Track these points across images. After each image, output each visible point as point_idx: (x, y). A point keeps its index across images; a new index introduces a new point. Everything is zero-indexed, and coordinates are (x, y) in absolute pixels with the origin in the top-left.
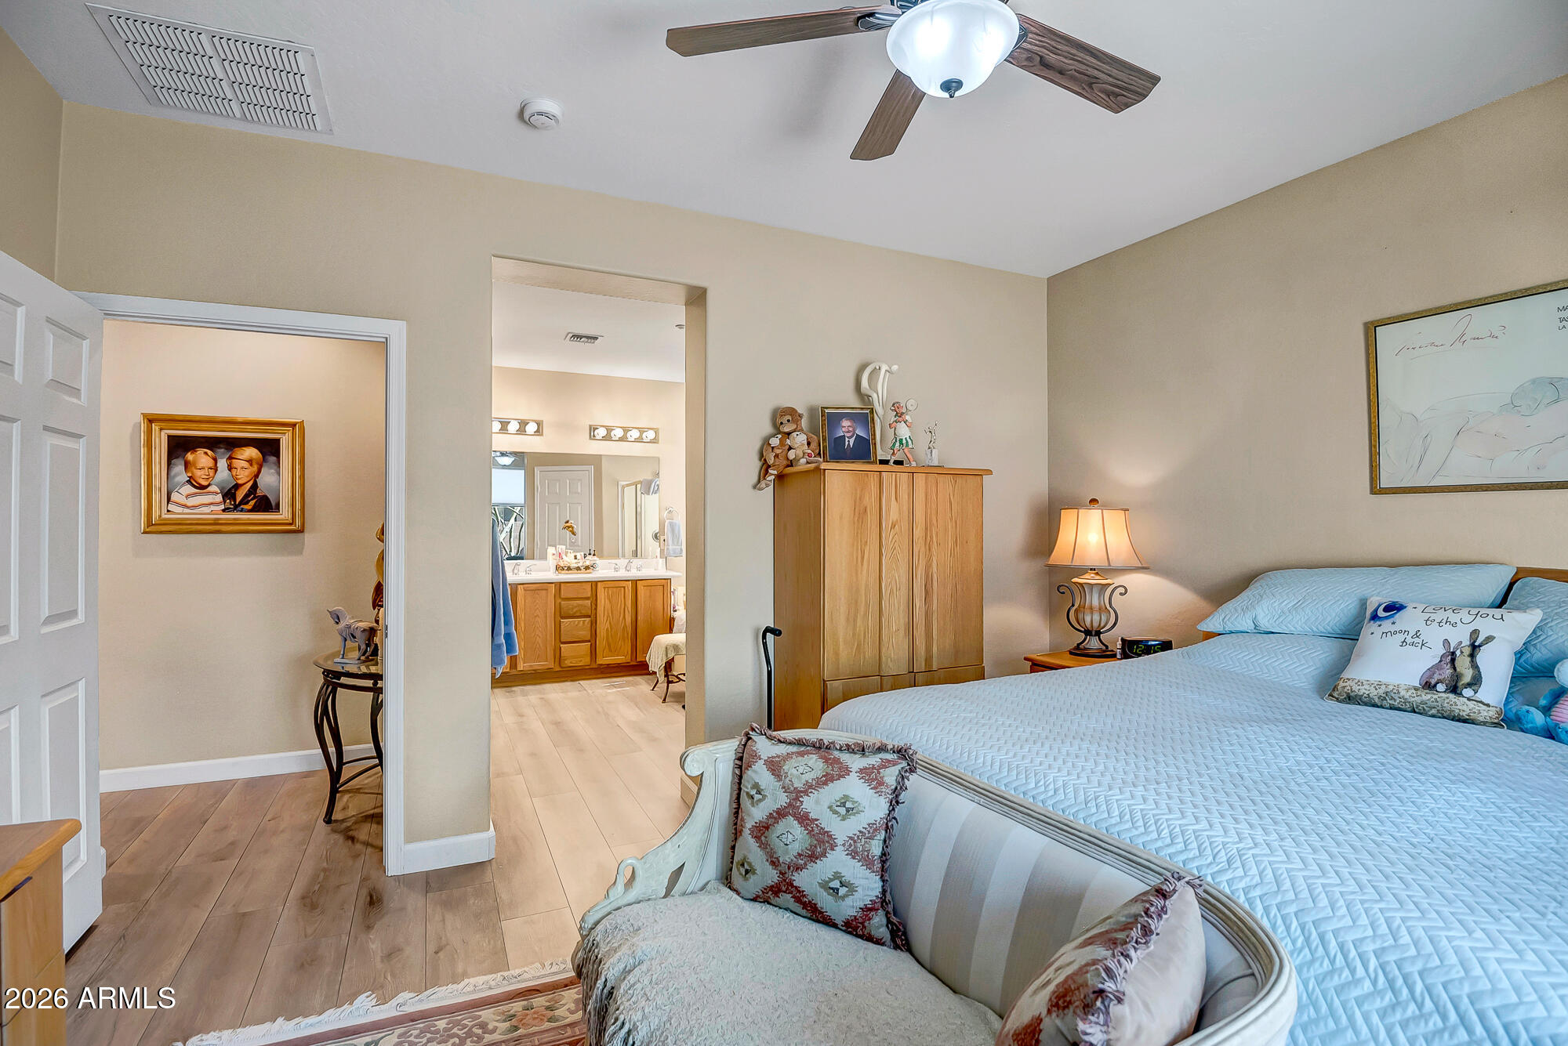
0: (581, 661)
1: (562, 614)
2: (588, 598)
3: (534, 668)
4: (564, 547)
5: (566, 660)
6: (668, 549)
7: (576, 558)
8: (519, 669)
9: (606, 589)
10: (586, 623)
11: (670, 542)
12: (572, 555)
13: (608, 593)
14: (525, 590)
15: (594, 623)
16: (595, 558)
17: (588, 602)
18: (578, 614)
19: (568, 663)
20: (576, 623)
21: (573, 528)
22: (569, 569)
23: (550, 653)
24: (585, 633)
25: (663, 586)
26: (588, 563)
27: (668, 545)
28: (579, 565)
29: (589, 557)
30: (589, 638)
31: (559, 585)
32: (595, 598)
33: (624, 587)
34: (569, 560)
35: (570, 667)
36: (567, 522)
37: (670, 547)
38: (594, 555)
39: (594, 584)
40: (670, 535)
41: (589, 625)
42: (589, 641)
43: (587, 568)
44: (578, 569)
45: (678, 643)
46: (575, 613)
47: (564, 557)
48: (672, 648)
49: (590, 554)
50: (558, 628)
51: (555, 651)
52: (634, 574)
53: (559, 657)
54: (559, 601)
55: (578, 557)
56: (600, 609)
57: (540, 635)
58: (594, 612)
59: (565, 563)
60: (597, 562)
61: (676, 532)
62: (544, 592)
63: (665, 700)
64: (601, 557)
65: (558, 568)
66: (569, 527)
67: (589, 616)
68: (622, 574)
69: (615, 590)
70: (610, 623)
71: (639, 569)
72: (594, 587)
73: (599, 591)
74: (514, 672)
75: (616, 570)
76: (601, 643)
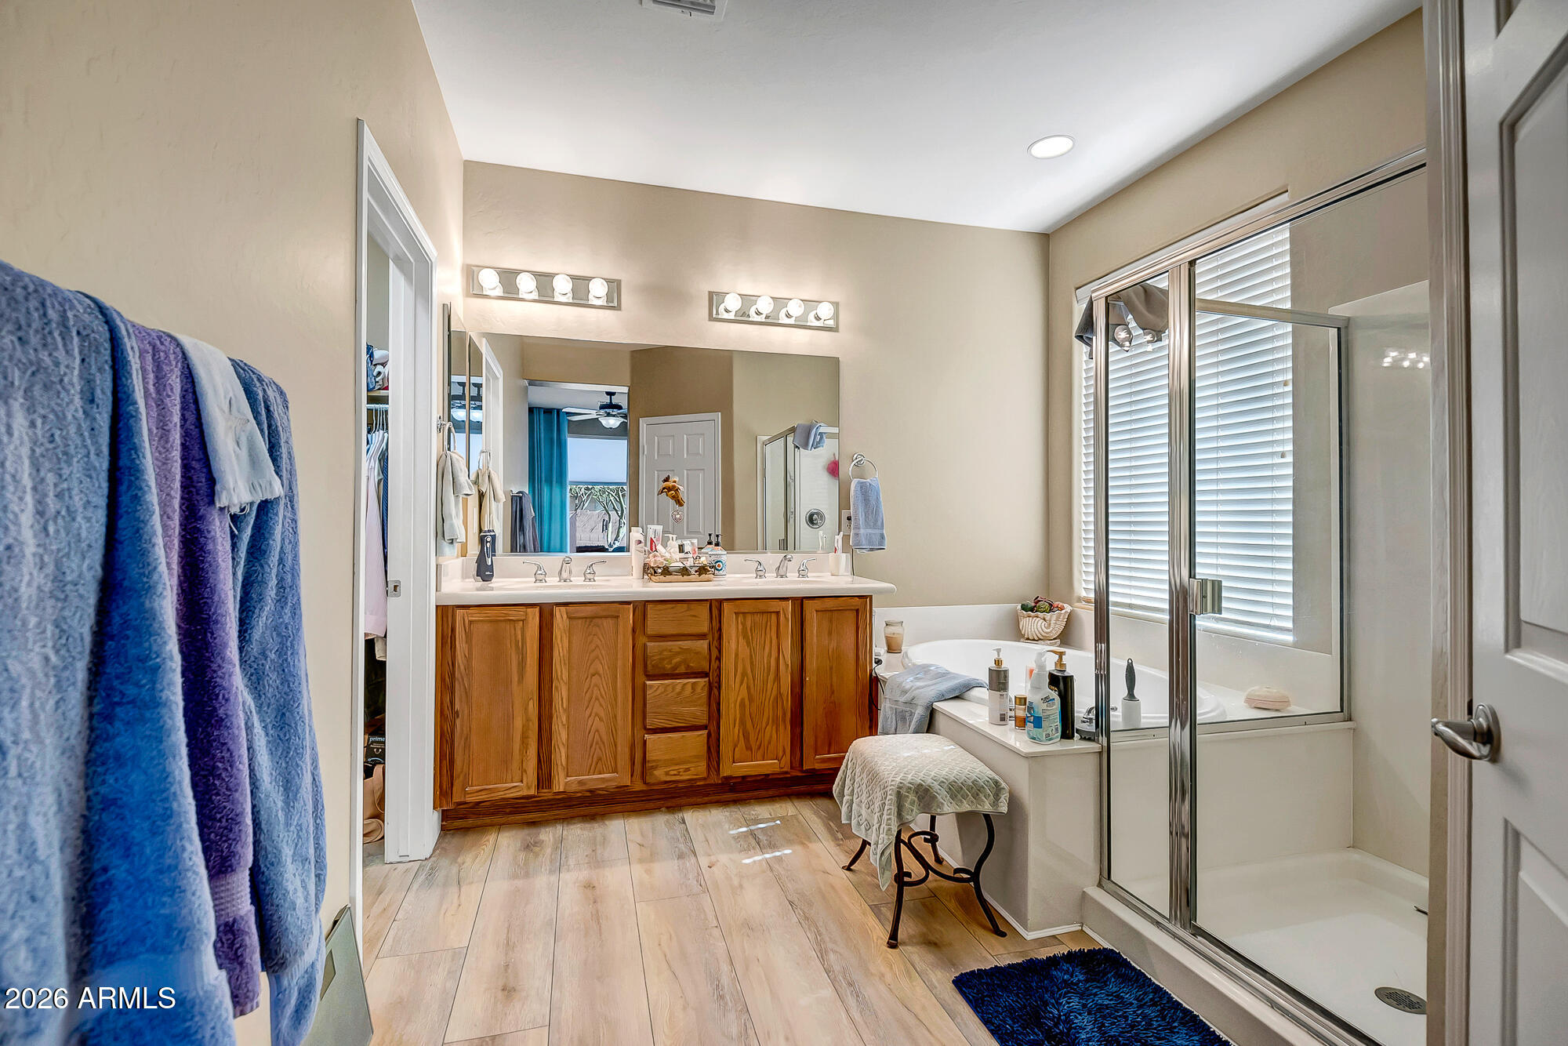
0: (688, 770)
1: (647, 669)
2: (702, 636)
3: (587, 787)
4: (660, 528)
5: (655, 768)
6: (857, 535)
7: (681, 549)
8: (556, 789)
9: (741, 618)
10: (699, 690)
11: (861, 522)
12: (674, 544)
13: (744, 624)
14: (570, 618)
15: (715, 688)
16: (719, 550)
17: (703, 645)
18: (682, 669)
19: (660, 774)
20: (678, 689)
21: (677, 490)
22: (666, 571)
23: (623, 751)
24: (697, 712)
25: (857, 611)
26: (704, 560)
27: (857, 527)
28: (689, 563)
29: (709, 549)
30: (704, 722)
31: (641, 607)
32: (716, 635)
33: (778, 613)
34: (669, 554)
35: (666, 782)
36: (667, 480)
37: (862, 531)
38: (717, 544)
39: (716, 606)
40: (861, 510)
41: (705, 693)
42: (704, 727)
43: (702, 570)
44: (684, 571)
45: (929, 781)
46: (675, 668)
47: (659, 547)
48: (912, 797)
49: (710, 543)
50: (639, 698)
51: (632, 747)
52: (793, 584)
53: (641, 763)
54: (642, 640)
55: (687, 548)
56: (728, 662)
57: (602, 714)
58: (714, 665)
59: (659, 559)
60: (724, 558)
61: (873, 502)
62: (611, 621)
63: (894, 935)
64: (730, 548)
65: (648, 570)
66: (669, 489)
67: (705, 674)
68: (770, 584)
69: (757, 618)
70: (748, 688)
71: (802, 573)
72: (715, 612)
73: (725, 620)
74: (546, 794)
75: (760, 573)
76: (730, 731)
